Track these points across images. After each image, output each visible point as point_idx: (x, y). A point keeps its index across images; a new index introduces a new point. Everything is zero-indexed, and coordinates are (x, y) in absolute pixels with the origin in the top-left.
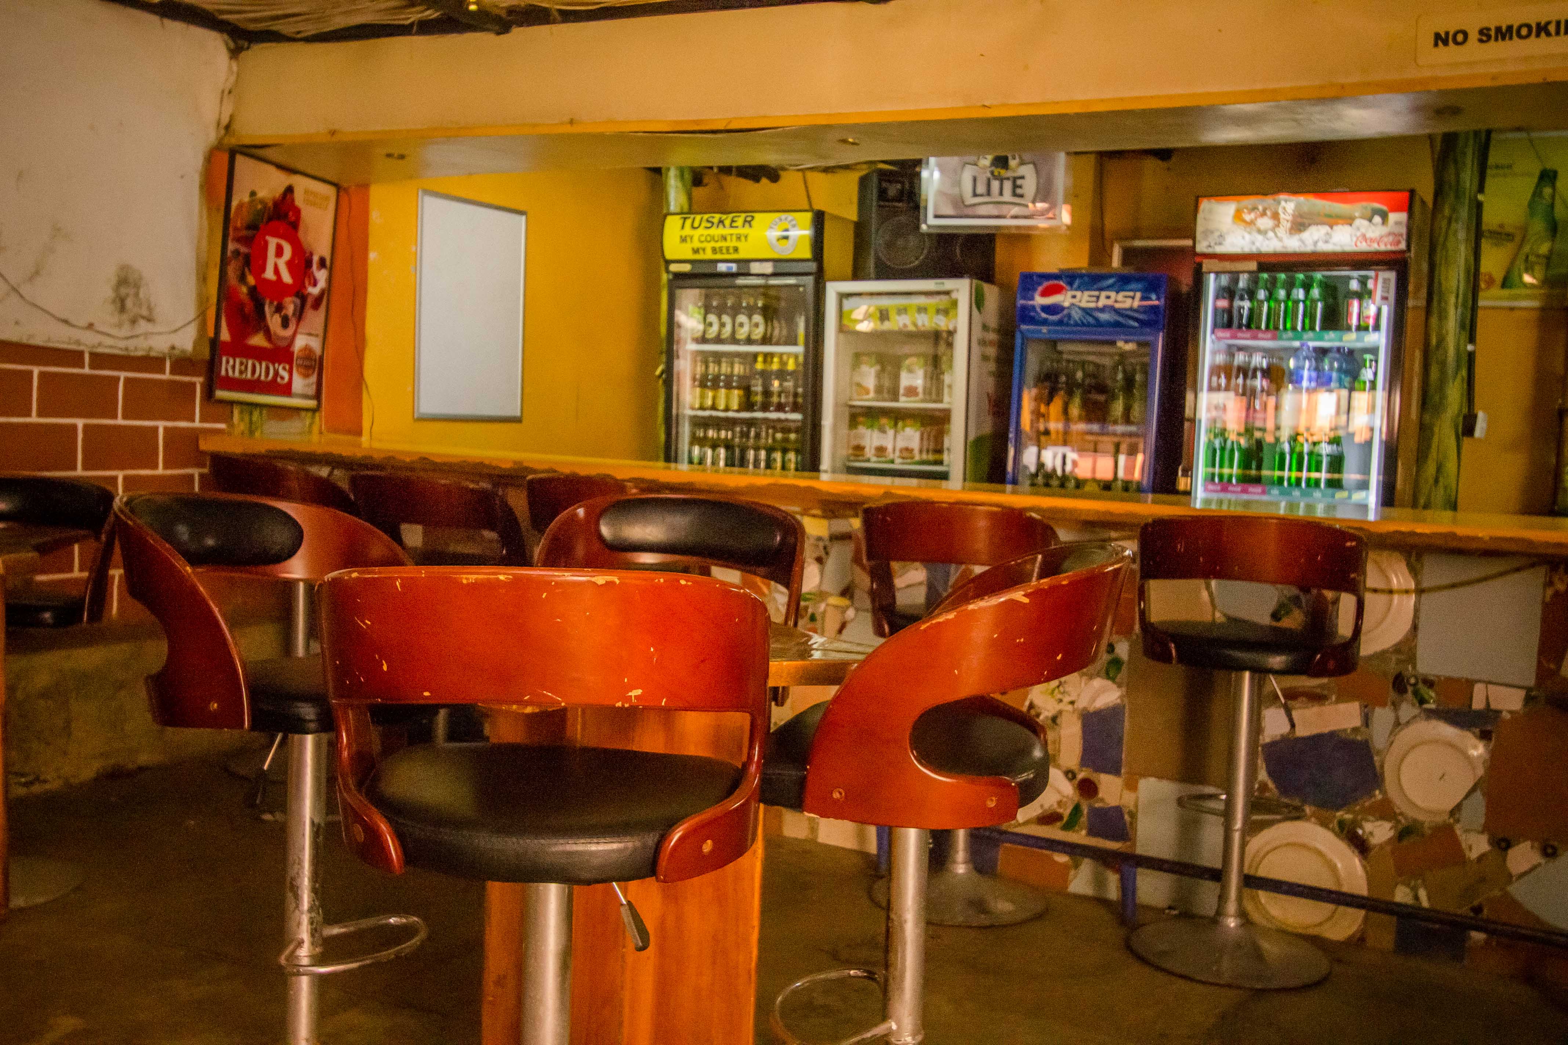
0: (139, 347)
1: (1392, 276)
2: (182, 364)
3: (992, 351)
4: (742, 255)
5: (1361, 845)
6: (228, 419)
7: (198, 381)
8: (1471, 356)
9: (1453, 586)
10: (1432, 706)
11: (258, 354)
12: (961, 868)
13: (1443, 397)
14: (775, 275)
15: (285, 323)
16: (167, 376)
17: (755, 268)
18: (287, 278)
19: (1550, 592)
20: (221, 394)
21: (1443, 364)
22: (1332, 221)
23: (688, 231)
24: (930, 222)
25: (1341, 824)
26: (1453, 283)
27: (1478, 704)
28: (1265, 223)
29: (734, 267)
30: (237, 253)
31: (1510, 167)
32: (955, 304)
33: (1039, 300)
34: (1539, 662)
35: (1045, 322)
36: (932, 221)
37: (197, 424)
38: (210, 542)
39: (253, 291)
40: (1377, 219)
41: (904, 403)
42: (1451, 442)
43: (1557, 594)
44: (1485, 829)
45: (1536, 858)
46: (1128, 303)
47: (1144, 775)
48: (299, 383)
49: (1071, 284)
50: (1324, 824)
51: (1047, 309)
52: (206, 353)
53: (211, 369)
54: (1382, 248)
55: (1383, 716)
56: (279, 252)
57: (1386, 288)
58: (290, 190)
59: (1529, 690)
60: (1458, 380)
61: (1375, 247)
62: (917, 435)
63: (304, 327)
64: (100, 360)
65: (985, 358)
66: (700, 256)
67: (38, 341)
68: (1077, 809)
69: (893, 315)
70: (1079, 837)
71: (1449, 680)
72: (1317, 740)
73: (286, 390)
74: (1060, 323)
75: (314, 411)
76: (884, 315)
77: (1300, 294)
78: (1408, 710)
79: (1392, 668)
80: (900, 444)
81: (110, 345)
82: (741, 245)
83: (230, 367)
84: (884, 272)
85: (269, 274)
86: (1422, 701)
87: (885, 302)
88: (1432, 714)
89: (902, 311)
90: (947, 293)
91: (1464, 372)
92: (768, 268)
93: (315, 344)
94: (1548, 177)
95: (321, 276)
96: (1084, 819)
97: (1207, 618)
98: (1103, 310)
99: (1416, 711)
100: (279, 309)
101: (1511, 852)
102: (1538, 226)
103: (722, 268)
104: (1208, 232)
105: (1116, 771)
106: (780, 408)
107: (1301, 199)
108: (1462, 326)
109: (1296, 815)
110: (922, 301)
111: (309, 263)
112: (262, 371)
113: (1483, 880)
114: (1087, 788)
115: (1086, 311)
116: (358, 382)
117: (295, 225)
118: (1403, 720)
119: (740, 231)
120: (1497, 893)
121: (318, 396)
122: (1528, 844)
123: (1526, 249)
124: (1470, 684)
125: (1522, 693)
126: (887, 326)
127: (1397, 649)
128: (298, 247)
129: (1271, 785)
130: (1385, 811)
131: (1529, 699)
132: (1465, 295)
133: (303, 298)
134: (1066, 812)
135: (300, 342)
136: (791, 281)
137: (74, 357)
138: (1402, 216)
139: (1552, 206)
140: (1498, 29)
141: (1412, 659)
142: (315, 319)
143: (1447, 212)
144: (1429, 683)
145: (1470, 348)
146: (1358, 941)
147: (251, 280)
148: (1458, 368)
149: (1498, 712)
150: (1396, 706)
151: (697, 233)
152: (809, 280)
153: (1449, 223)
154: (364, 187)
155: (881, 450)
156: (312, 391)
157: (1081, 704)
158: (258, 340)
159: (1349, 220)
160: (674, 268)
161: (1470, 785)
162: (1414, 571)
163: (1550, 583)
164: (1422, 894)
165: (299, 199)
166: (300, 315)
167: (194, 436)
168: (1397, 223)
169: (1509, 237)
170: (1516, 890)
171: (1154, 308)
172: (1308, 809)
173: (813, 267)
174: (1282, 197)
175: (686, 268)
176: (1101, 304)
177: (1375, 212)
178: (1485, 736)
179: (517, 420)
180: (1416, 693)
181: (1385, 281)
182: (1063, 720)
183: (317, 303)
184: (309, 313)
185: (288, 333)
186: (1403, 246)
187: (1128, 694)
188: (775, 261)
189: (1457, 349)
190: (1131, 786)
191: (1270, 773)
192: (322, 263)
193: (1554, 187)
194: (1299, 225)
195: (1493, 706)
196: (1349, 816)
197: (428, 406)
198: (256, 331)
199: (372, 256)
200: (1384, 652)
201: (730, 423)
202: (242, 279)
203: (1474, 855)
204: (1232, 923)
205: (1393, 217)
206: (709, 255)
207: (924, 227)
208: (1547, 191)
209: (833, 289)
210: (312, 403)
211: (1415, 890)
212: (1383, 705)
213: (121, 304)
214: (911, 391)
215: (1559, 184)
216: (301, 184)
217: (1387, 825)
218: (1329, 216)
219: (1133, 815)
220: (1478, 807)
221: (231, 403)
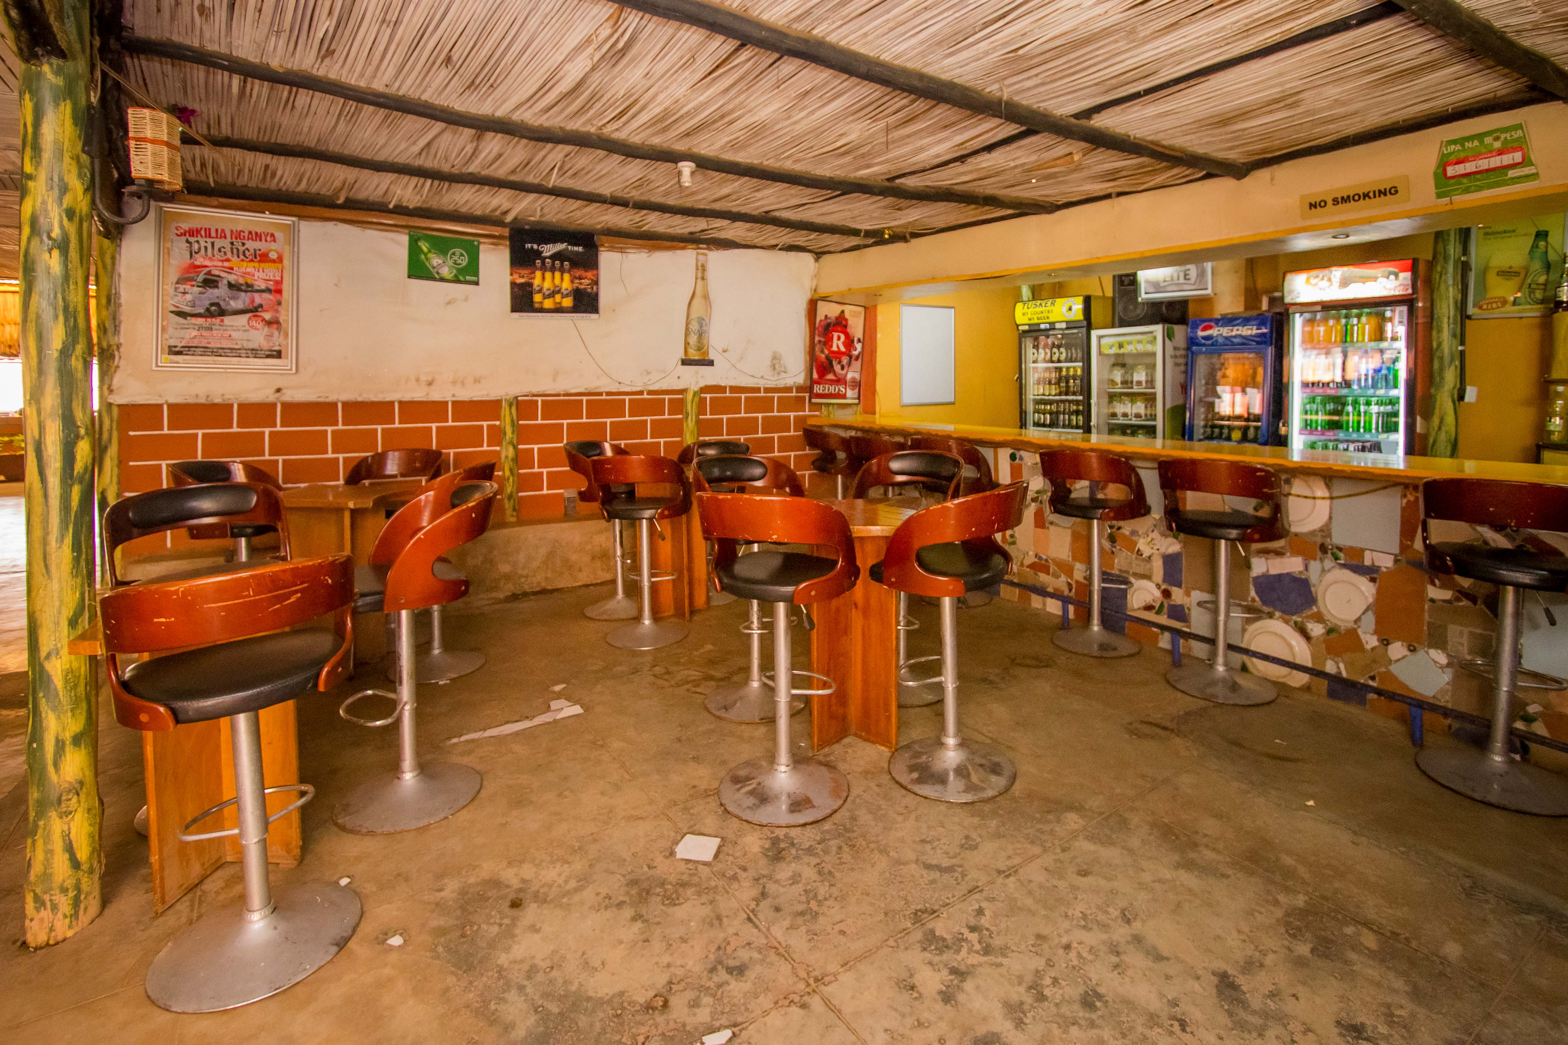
0: (781, 384)
1: (1404, 309)
2: (800, 389)
3: (1182, 361)
4: (1051, 320)
5: (1307, 637)
6: (820, 410)
7: (807, 395)
8: (1462, 353)
9: (1350, 496)
10: (1342, 562)
11: (832, 382)
12: (1096, 627)
13: (1442, 378)
14: (1067, 328)
15: (843, 368)
16: (794, 394)
17: (1058, 326)
18: (843, 349)
19: (1405, 501)
20: (814, 400)
21: (1441, 359)
22: (1364, 279)
23: (1026, 310)
24: (1143, 296)
25: (1296, 623)
26: (1445, 310)
27: (1367, 562)
28: (1324, 284)
29: (1048, 326)
30: (820, 341)
31: (1514, 231)
32: (1155, 338)
33: (1201, 334)
34: (1401, 541)
35: (1204, 345)
36: (1144, 296)
37: (807, 413)
38: (728, 473)
39: (827, 357)
40: (1392, 277)
41: (1136, 389)
42: (1449, 406)
43: (1409, 501)
44: (1376, 632)
45: (1405, 652)
46: (1249, 332)
47: (1194, 589)
48: (850, 393)
49: (1217, 324)
50: (1287, 622)
51: (1206, 338)
52: (809, 383)
53: (810, 389)
54: (1397, 293)
55: (1315, 566)
56: (839, 338)
57: (1401, 316)
58: (843, 312)
59: (1396, 555)
60: (1452, 368)
61: (1392, 293)
62: (1143, 406)
63: (852, 368)
64: (767, 390)
65: (1177, 364)
66: (1032, 322)
67: (743, 385)
68: (1162, 605)
69: (1125, 345)
70: (1163, 620)
71: (1351, 548)
72: (1280, 577)
73: (844, 396)
74: (1212, 345)
75: (857, 404)
76: (1121, 346)
77: (1355, 321)
78: (1329, 563)
79: (1319, 540)
80: (1135, 411)
81: (771, 384)
82: (1050, 315)
83: (818, 389)
84: (1123, 323)
85: (835, 348)
86: (1337, 559)
87: (1121, 339)
88: (1344, 566)
89: (1130, 343)
90: (1151, 332)
91: (1457, 363)
92: (1064, 326)
93: (857, 376)
94: (1542, 235)
95: (859, 346)
96: (1165, 610)
97: (1220, 509)
98: (1235, 337)
99: (1333, 564)
100: (840, 362)
101: (1390, 647)
102: (1537, 265)
103: (1043, 326)
104: (1291, 292)
105: (1180, 586)
106: (1074, 394)
107: (1345, 269)
108: (1454, 336)
109: (1271, 616)
110: (1139, 337)
111: (853, 341)
112: (832, 389)
113: (1374, 661)
114: (1167, 594)
115: (1226, 338)
116: (873, 392)
117: (846, 326)
118: (1326, 568)
119: (1049, 308)
120: (1383, 669)
121: (859, 398)
122: (1400, 643)
123: (1529, 281)
124: (1362, 550)
125: (1392, 557)
126: (1122, 351)
127: (1321, 530)
128: (847, 335)
129: (1257, 599)
130: (1319, 618)
131: (1396, 561)
132: (1455, 316)
133: (851, 357)
134: (1157, 605)
135: (850, 376)
136: (1075, 331)
137: (757, 390)
138: (1408, 275)
139: (1546, 252)
140: (1343, 198)
141: (1329, 535)
142: (857, 365)
143: (1439, 269)
144: (1340, 549)
145: (1460, 348)
146: (1307, 688)
147: (826, 352)
148: (1452, 360)
149: (1379, 567)
150: (1322, 560)
151: (1029, 311)
152: (1084, 330)
153: (1441, 277)
154: (875, 307)
155: (1125, 415)
156: (856, 396)
157: (1162, 550)
158: (831, 376)
159: (1375, 279)
160: (1021, 328)
161: (1365, 607)
162: (1328, 487)
163: (1405, 496)
164: (1342, 666)
165: (847, 315)
166: (849, 364)
167: (805, 418)
168: (1405, 279)
169: (1517, 274)
170: (1393, 668)
171: (1263, 335)
172: (1277, 614)
173: (1085, 323)
174: (1334, 269)
175: (1027, 328)
176: (1234, 333)
177: (1390, 273)
178: (1373, 580)
179: (953, 403)
180: (1333, 554)
181: (1401, 312)
182: (1154, 558)
183: (857, 358)
184: (853, 362)
185: (844, 372)
186: (1410, 291)
187: (1184, 547)
188: (1067, 322)
189: (1451, 348)
190: (1188, 594)
191: (1257, 593)
192: (859, 341)
193: (1547, 242)
194: (1345, 283)
195: (1376, 564)
196: (1299, 619)
197: (907, 400)
198: (829, 372)
199: (879, 336)
200: (1315, 531)
201: (1051, 403)
202: (822, 352)
203: (1368, 647)
204: (1221, 668)
205: (1402, 275)
206: (1036, 321)
207: (1140, 300)
208: (1542, 244)
209: (1094, 334)
210: (856, 401)
211: (1337, 663)
212: (1315, 559)
213: (774, 367)
214: (1139, 383)
215: (1550, 239)
216: (848, 309)
217: (1321, 626)
218: (1362, 277)
219: (1189, 609)
220: (1370, 620)
221: (821, 404)
